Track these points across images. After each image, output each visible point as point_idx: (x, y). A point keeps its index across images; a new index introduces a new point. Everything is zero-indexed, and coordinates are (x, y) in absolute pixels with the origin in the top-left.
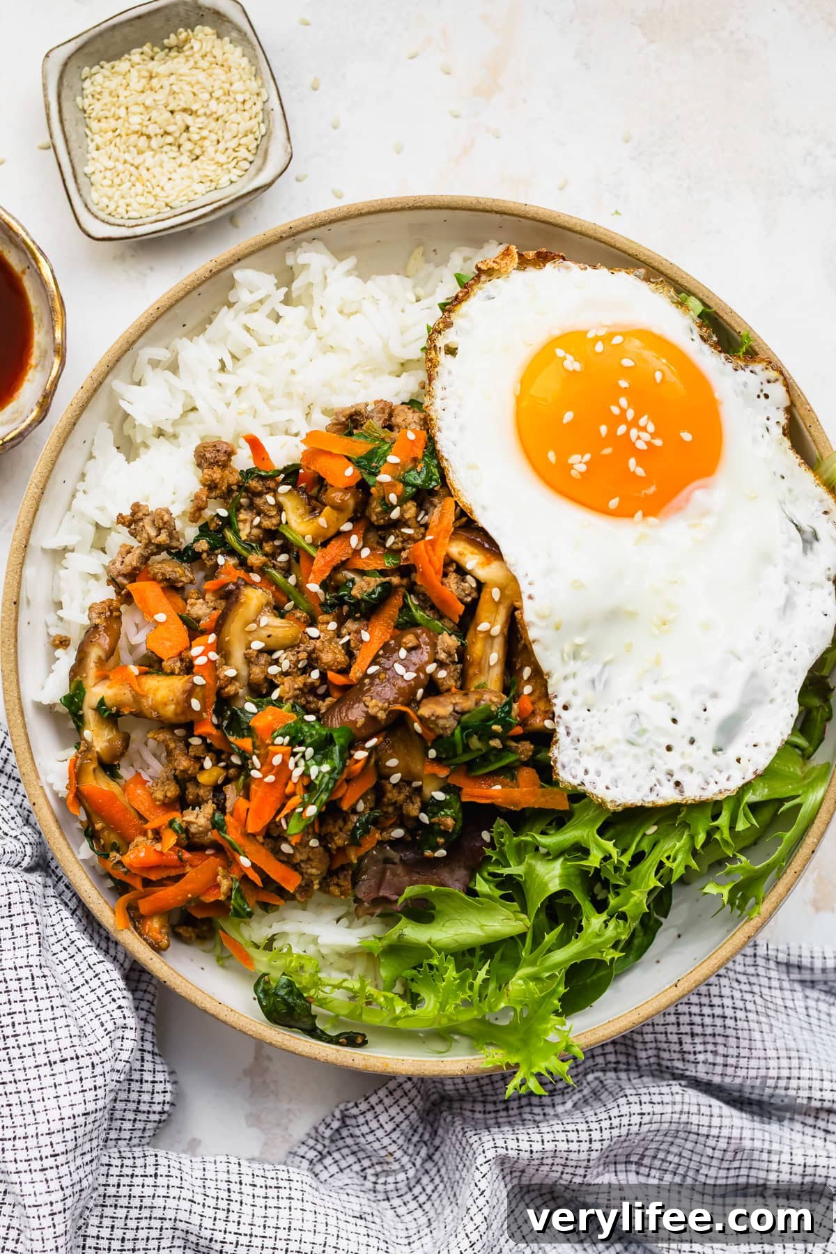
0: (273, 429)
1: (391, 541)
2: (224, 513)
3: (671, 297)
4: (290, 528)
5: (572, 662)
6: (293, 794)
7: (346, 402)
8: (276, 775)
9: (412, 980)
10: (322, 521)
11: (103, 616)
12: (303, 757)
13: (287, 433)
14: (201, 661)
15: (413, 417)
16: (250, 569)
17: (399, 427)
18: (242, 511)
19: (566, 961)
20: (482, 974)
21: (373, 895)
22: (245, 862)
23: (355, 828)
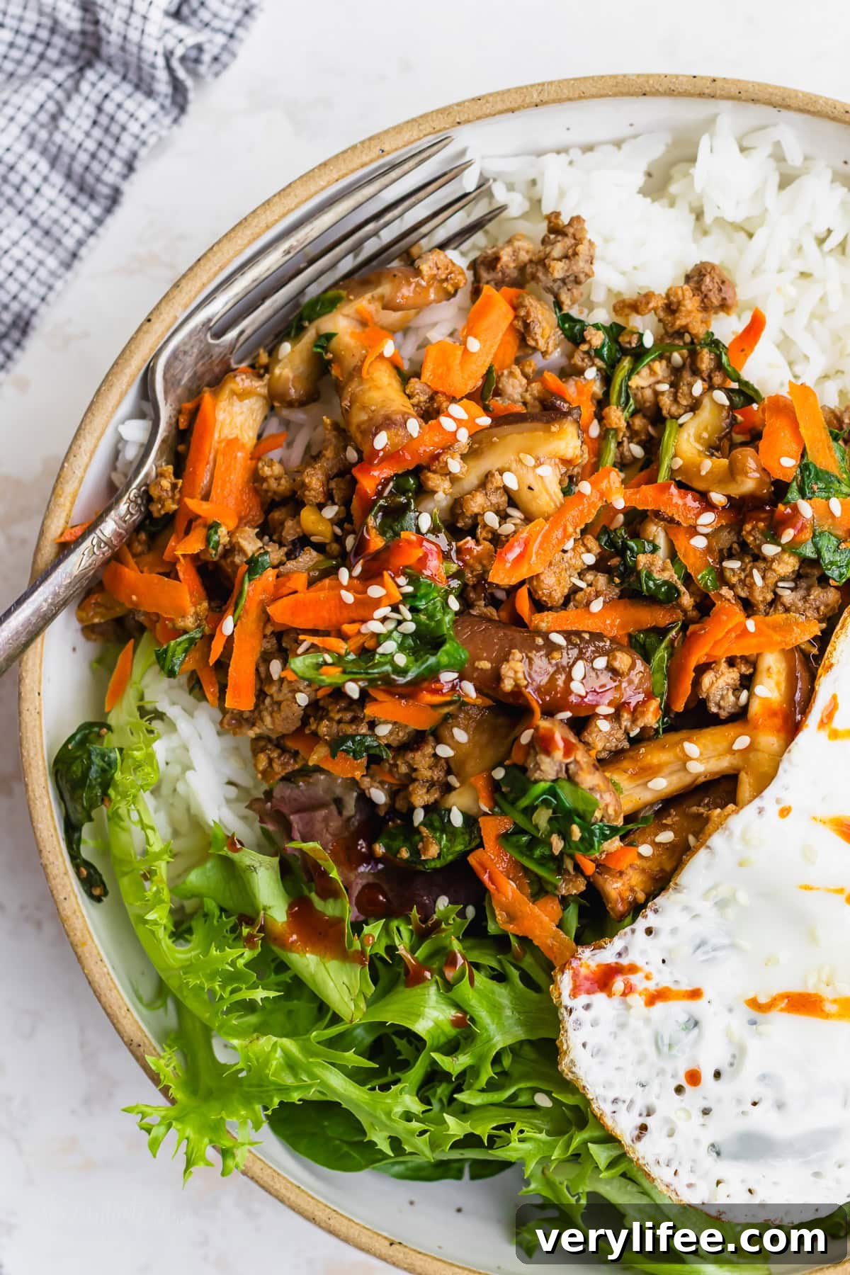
0: (785, 343)
1: (734, 564)
2: (648, 341)
4: (678, 432)
5: (711, 903)
6: (344, 637)
8: (357, 602)
9: (206, 915)
10: (707, 465)
11: (435, 271)
12: (400, 622)
13: (791, 364)
14: (447, 424)
16: (600, 417)
18: (664, 362)
19: (334, 1091)
20: (259, 994)
21: (285, 810)
22: (228, 625)
23: (352, 737)
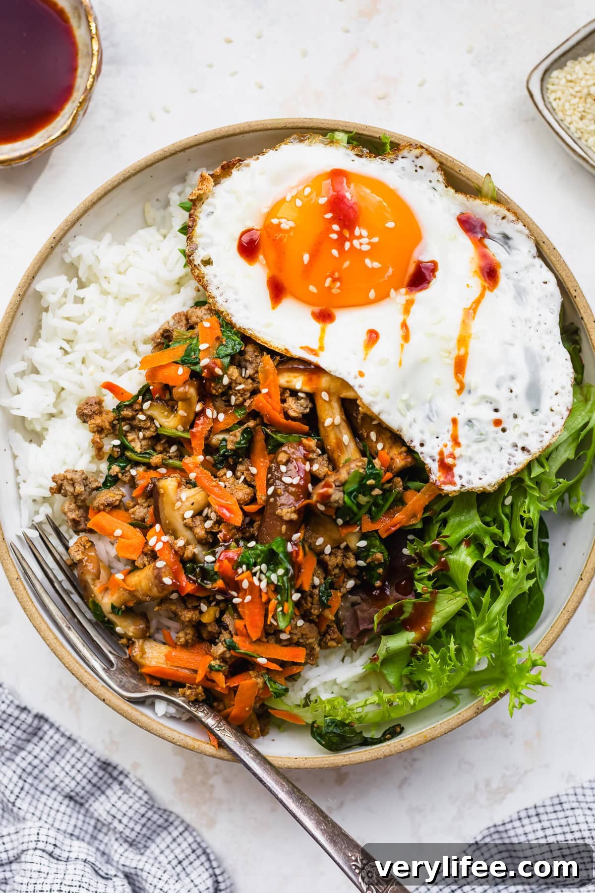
0: (119, 372)
1: (233, 398)
2: (117, 442)
3: (323, 142)
4: (164, 428)
5: (408, 413)
6: (269, 601)
7: (154, 329)
8: (250, 594)
9: (411, 674)
10: (181, 412)
11: (80, 552)
12: (261, 572)
13: (129, 369)
14: (159, 546)
15: (201, 312)
16: (156, 468)
17: (197, 324)
18: (128, 434)
19: (503, 608)
20: (452, 646)
21: (357, 632)
22: (262, 661)
23: (320, 597)
